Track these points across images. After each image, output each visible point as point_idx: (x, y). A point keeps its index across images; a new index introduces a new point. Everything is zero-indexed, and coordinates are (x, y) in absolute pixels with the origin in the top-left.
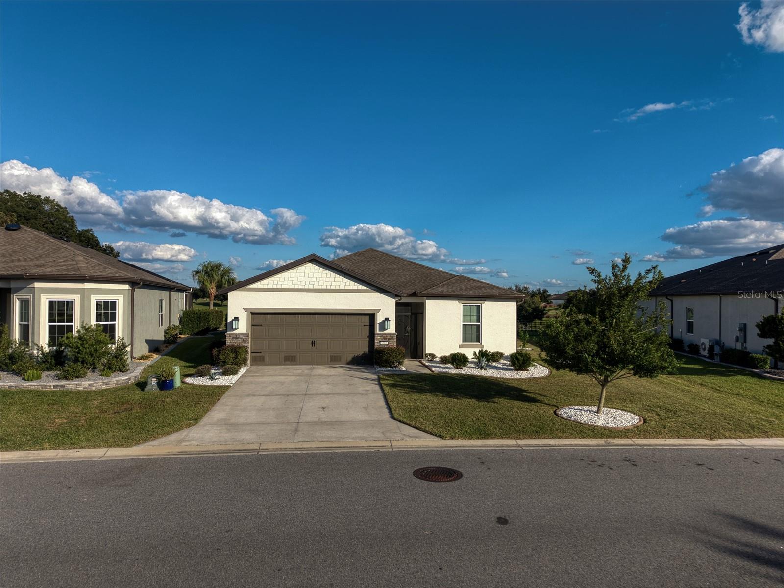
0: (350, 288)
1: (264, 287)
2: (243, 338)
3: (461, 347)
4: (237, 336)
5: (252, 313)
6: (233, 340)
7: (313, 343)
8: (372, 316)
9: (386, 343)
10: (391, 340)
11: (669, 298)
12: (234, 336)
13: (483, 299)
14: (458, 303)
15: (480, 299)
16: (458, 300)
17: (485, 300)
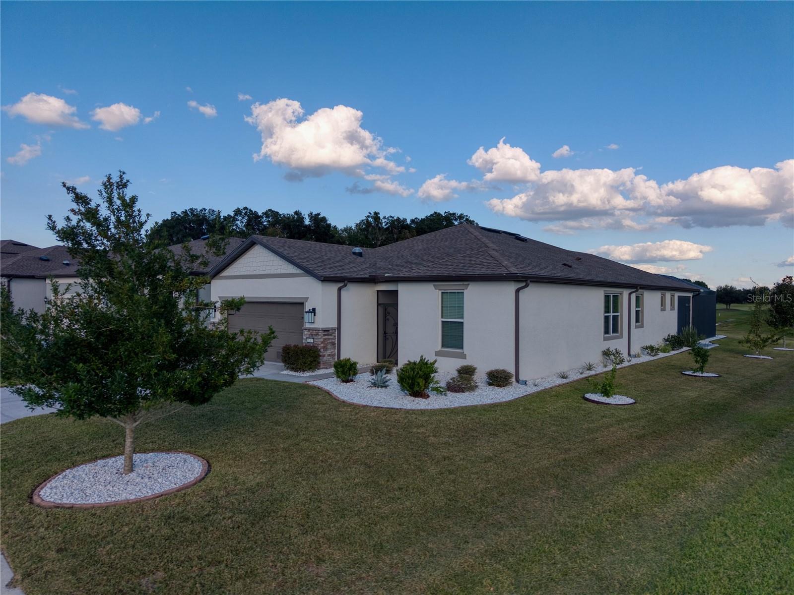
3: (438, 354)
9: (312, 341)
13: (465, 283)
14: (434, 289)
15: (461, 283)
16: (434, 285)
17: (469, 284)
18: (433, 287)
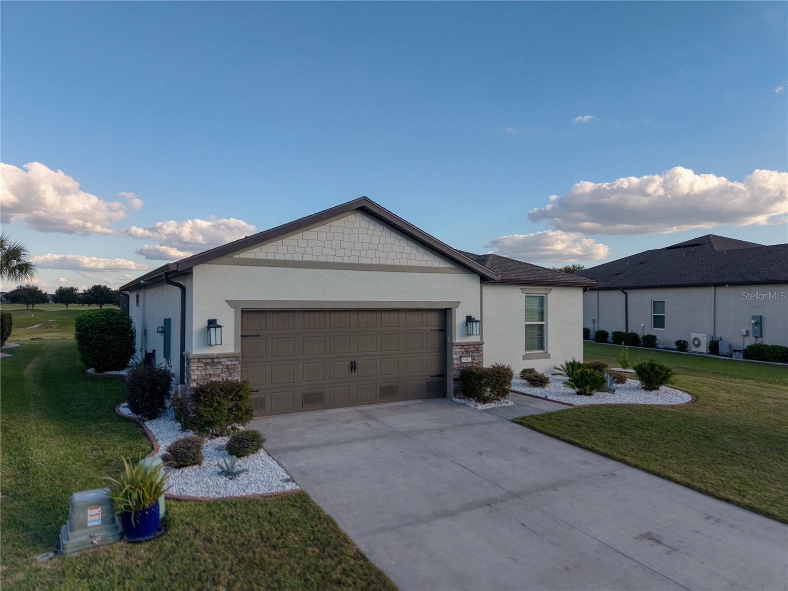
0: (415, 264)
1: (269, 258)
2: (229, 363)
3: (525, 358)
4: (215, 360)
5: (244, 312)
6: (205, 370)
7: (353, 366)
8: (445, 314)
9: (470, 360)
10: (475, 354)
11: (624, 291)
12: (208, 361)
13: (548, 288)
14: (521, 292)
15: (545, 288)
16: (521, 289)
17: (551, 289)
18: (520, 290)
